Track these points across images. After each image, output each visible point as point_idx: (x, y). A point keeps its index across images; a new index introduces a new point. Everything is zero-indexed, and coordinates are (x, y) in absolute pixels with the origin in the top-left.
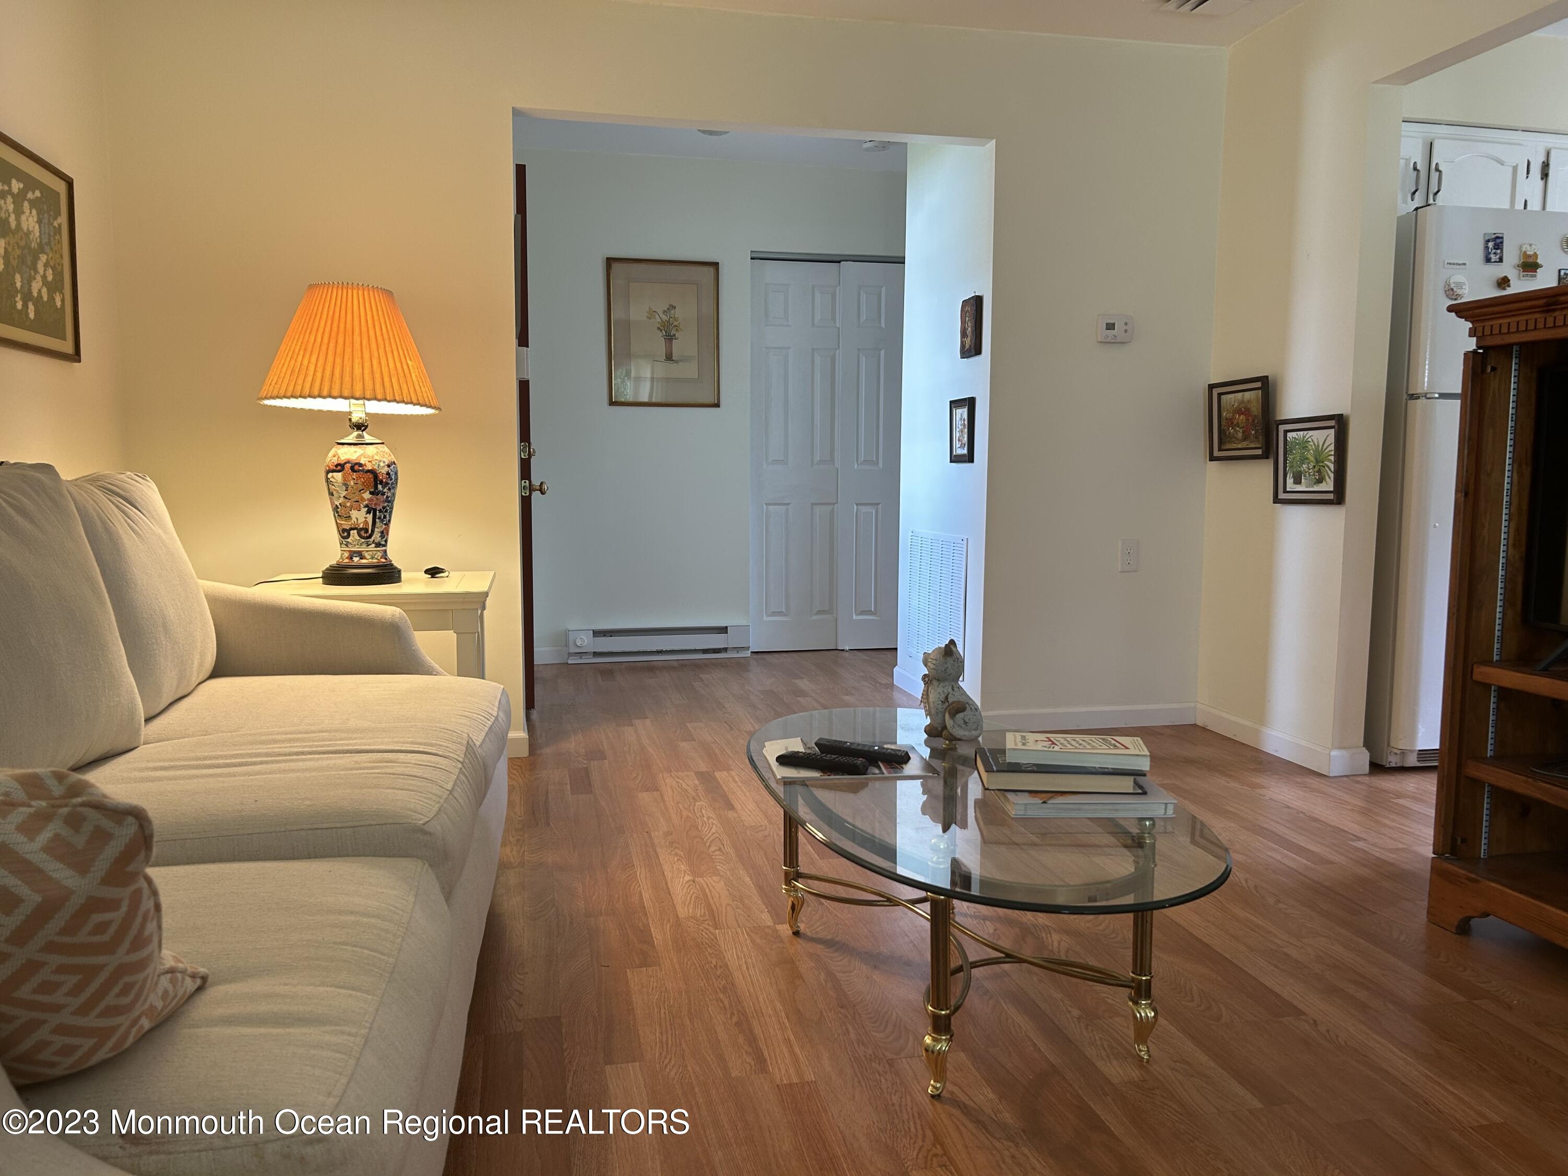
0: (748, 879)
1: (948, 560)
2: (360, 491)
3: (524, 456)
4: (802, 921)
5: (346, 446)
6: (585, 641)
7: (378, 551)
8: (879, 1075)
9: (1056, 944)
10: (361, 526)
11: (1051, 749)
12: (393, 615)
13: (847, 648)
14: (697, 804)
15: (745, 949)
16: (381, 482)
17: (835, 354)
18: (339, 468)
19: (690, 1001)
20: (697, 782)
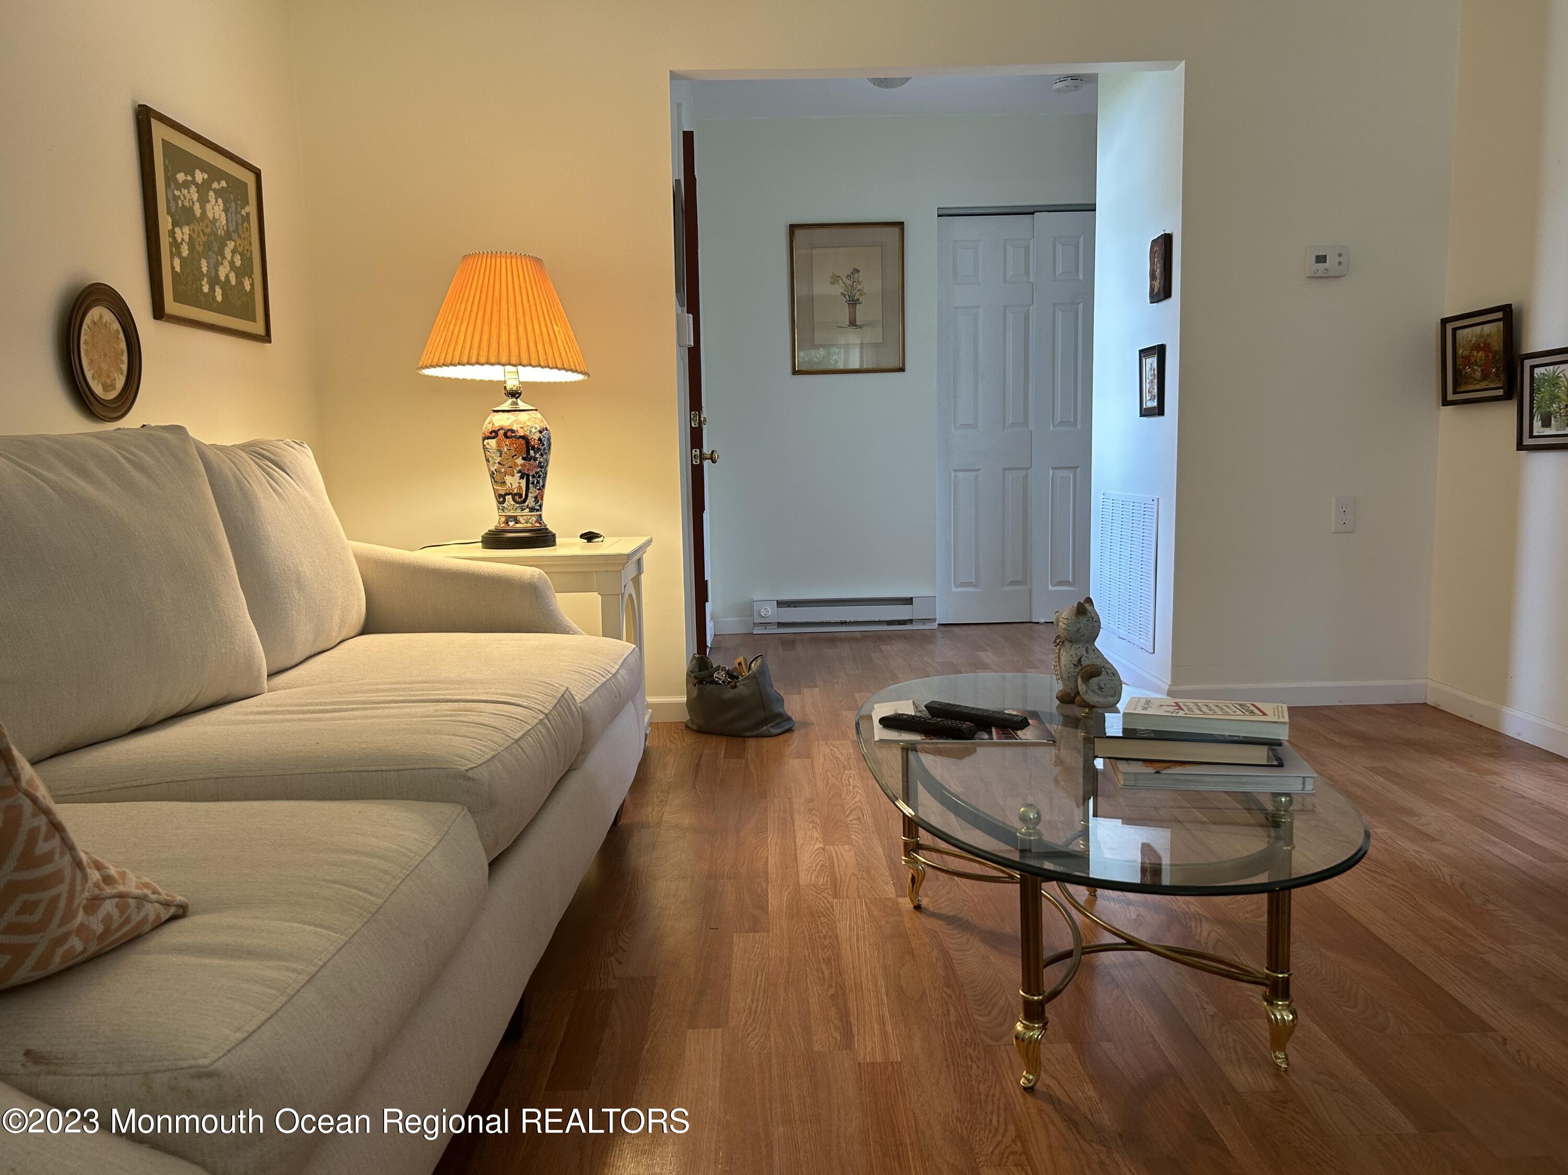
0: (880, 850)
1: (1139, 523)
2: (513, 457)
3: (695, 425)
4: (927, 896)
5: (500, 413)
6: (770, 612)
7: (532, 515)
8: (972, 1060)
9: (1205, 934)
10: (515, 492)
11: (1174, 715)
12: (532, 576)
13: (1042, 621)
14: (847, 772)
15: (860, 921)
16: (533, 448)
17: (1028, 310)
18: (493, 434)
19: (789, 970)
20: (851, 751)
